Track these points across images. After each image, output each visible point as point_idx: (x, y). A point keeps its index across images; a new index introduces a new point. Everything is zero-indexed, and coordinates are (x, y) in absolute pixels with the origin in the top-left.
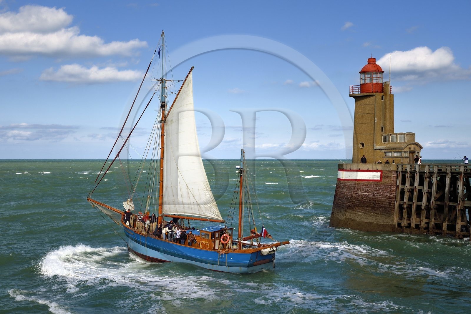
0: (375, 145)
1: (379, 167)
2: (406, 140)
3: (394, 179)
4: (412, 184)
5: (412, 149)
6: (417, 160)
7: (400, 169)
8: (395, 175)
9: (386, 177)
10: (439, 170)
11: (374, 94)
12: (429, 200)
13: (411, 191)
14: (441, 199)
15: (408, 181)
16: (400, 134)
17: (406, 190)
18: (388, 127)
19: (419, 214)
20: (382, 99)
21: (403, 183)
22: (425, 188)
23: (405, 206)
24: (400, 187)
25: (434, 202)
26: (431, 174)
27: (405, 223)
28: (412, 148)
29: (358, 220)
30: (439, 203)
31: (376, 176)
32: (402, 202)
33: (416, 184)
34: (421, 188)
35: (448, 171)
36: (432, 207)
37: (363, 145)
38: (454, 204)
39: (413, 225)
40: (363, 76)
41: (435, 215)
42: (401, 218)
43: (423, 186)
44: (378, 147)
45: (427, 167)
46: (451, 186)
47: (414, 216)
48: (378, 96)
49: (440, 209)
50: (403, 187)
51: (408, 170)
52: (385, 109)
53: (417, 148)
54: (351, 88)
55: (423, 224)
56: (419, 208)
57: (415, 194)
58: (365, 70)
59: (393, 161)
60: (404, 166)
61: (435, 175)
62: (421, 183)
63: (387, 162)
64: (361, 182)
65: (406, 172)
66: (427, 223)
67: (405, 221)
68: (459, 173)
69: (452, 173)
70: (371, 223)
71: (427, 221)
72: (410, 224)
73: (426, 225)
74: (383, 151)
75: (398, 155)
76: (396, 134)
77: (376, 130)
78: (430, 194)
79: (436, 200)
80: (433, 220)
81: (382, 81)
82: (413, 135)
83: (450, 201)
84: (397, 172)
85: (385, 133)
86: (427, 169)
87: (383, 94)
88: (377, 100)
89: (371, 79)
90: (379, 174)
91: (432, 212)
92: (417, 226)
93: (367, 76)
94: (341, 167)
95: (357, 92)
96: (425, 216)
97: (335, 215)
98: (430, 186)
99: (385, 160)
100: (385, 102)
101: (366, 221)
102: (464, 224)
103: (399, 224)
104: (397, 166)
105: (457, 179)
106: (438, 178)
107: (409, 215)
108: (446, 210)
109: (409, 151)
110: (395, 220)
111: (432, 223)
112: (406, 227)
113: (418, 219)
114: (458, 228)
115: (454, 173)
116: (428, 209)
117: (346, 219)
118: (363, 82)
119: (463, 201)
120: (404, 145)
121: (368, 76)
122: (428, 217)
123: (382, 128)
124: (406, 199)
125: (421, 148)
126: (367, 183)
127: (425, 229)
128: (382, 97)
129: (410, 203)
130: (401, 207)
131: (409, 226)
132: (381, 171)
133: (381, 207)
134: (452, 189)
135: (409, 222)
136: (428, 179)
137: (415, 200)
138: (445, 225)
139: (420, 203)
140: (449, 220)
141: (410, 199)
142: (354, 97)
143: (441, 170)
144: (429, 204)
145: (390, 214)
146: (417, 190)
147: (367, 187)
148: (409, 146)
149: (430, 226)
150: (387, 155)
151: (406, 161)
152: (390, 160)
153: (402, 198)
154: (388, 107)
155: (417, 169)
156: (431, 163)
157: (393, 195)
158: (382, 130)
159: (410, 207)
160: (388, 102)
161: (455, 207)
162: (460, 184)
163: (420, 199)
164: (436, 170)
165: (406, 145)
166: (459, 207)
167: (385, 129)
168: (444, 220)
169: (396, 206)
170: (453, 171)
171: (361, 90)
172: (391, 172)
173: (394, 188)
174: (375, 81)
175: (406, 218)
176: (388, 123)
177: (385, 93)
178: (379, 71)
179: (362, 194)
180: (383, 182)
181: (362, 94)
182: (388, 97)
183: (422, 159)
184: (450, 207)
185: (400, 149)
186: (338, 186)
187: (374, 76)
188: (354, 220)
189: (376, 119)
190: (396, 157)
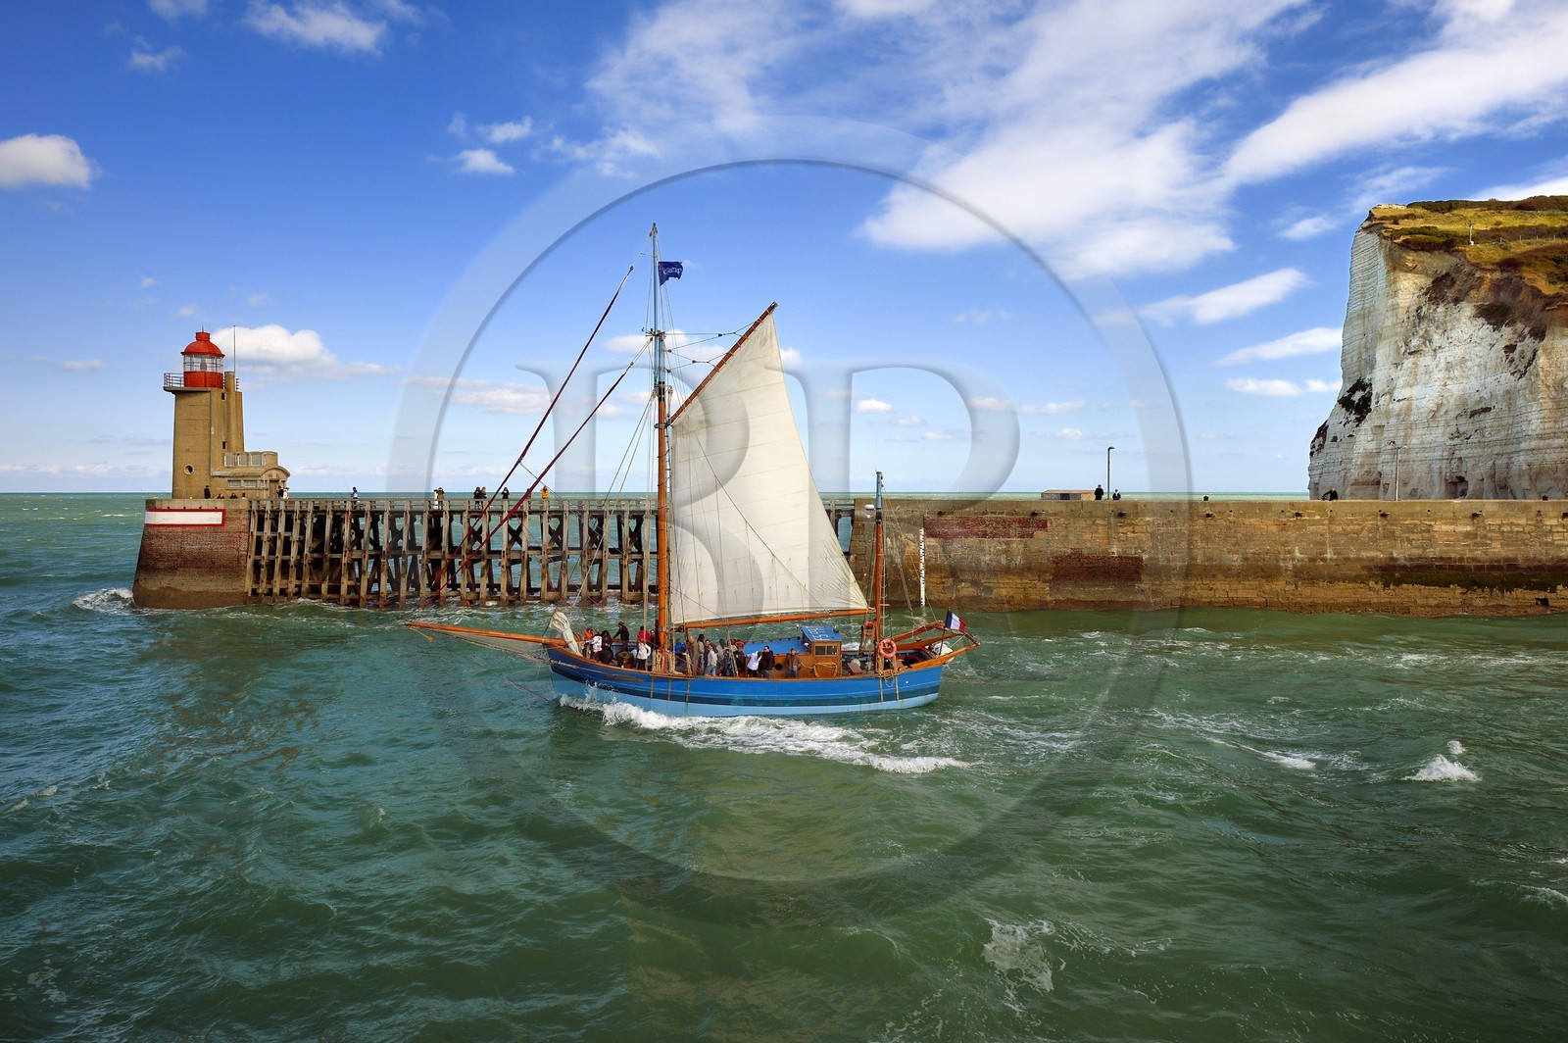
0: (212, 469)
1: (220, 505)
2: (264, 463)
3: (245, 522)
4: (274, 529)
5: (274, 477)
6: (281, 493)
7: (254, 507)
8: (247, 516)
9: (232, 520)
10: (316, 508)
11: (209, 389)
12: (300, 552)
13: (273, 541)
14: (319, 549)
15: (267, 525)
16: (253, 453)
17: (265, 539)
18: (234, 442)
19: (285, 573)
20: (223, 398)
21: (260, 528)
22: (295, 535)
23: (263, 563)
24: (255, 534)
25: (309, 555)
26: (304, 513)
27: (263, 588)
28: (274, 474)
29: (184, 589)
30: (315, 555)
31: (216, 518)
32: (258, 557)
33: (281, 528)
34: (288, 534)
35: (329, 508)
36: (305, 562)
37: (190, 469)
38: (337, 556)
39: (276, 590)
40: (188, 359)
41: (311, 574)
42: (257, 581)
43: (291, 531)
44: (217, 473)
45: (297, 503)
46: (332, 531)
47: (277, 577)
48: (216, 393)
49: (317, 565)
50: (260, 534)
51: (268, 508)
52: (229, 414)
53: (282, 476)
54: (167, 377)
55: (292, 588)
56: (285, 564)
57: (279, 543)
58: (192, 350)
59: (244, 495)
60: (261, 502)
61: (309, 516)
62: (289, 527)
63: (234, 497)
64: (187, 529)
65: (264, 511)
66: (299, 587)
67: (264, 585)
68: (344, 512)
69: (334, 512)
70: (207, 592)
71: (298, 583)
72: (271, 590)
73: (296, 589)
74: (227, 479)
75: (251, 486)
76: (248, 454)
77: (212, 447)
78: (302, 542)
79: (312, 552)
80: (307, 580)
81: (223, 371)
82: (276, 454)
83: (332, 551)
84: (250, 511)
85: (230, 451)
86: (297, 507)
87: (223, 391)
88: (214, 399)
89: (203, 365)
90: (220, 514)
91: (306, 569)
92: (283, 592)
93: (195, 360)
94: (151, 505)
95: (179, 385)
96: (294, 575)
97: (141, 583)
98: (302, 531)
99: (230, 493)
100: (228, 403)
101: (197, 589)
102: (351, 583)
103: (254, 591)
104: (251, 502)
105: (342, 520)
106: (315, 520)
107: (270, 576)
108: (326, 565)
109: (268, 479)
110: (248, 584)
111: (306, 585)
112: (266, 595)
113: (285, 581)
114: (344, 589)
115: (337, 511)
116: (299, 565)
117: (162, 588)
118: (188, 369)
119: (351, 550)
120: (260, 471)
121: (197, 360)
122: (299, 577)
123: (224, 443)
124: (265, 552)
125: (288, 475)
126: (198, 529)
127: (295, 594)
128: (223, 395)
129: (272, 557)
130: (257, 565)
131: (270, 593)
132: (223, 511)
133: (225, 567)
134: (335, 535)
135: (269, 586)
136: (299, 522)
137: (279, 554)
138: (324, 588)
139: (286, 557)
140: (330, 579)
141: (272, 552)
142: (174, 392)
143: (318, 507)
144: (302, 557)
145: (238, 576)
146: (282, 537)
147: (199, 536)
148: (269, 472)
149: (303, 589)
150: (232, 486)
151: (265, 494)
152: (238, 493)
153: (258, 551)
154: (233, 410)
155: (282, 507)
156: (304, 498)
157: (244, 545)
158: (224, 447)
159: (271, 565)
160: (233, 404)
161: (339, 561)
162: (346, 527)
163: (287, 551)
164: (310, 508)
165: (263, 470)
166: (345, 560)
167: (229, 447)
168: (324, 580)
169: (250, 563)
170: (335, 509)
171: (185, 382)
172: (240, 511)
173: (244, 536)
174: (209, 370)
175: (265, 580)
176: (233, 436)
177: (228, 390)
178: (216, 353)
179: (191, 546)
180: (227, 527)
181: (187, 389)
182: (233, 395)
183: (289, 491)
184: (332, 560)
185: (254, 476)
186: (146, 537)
187: (208, 361)
188: (175, 590)
189: (212, 428)
190: (247, 489)
